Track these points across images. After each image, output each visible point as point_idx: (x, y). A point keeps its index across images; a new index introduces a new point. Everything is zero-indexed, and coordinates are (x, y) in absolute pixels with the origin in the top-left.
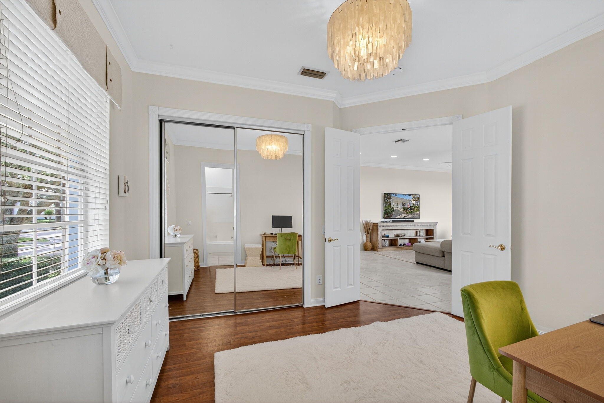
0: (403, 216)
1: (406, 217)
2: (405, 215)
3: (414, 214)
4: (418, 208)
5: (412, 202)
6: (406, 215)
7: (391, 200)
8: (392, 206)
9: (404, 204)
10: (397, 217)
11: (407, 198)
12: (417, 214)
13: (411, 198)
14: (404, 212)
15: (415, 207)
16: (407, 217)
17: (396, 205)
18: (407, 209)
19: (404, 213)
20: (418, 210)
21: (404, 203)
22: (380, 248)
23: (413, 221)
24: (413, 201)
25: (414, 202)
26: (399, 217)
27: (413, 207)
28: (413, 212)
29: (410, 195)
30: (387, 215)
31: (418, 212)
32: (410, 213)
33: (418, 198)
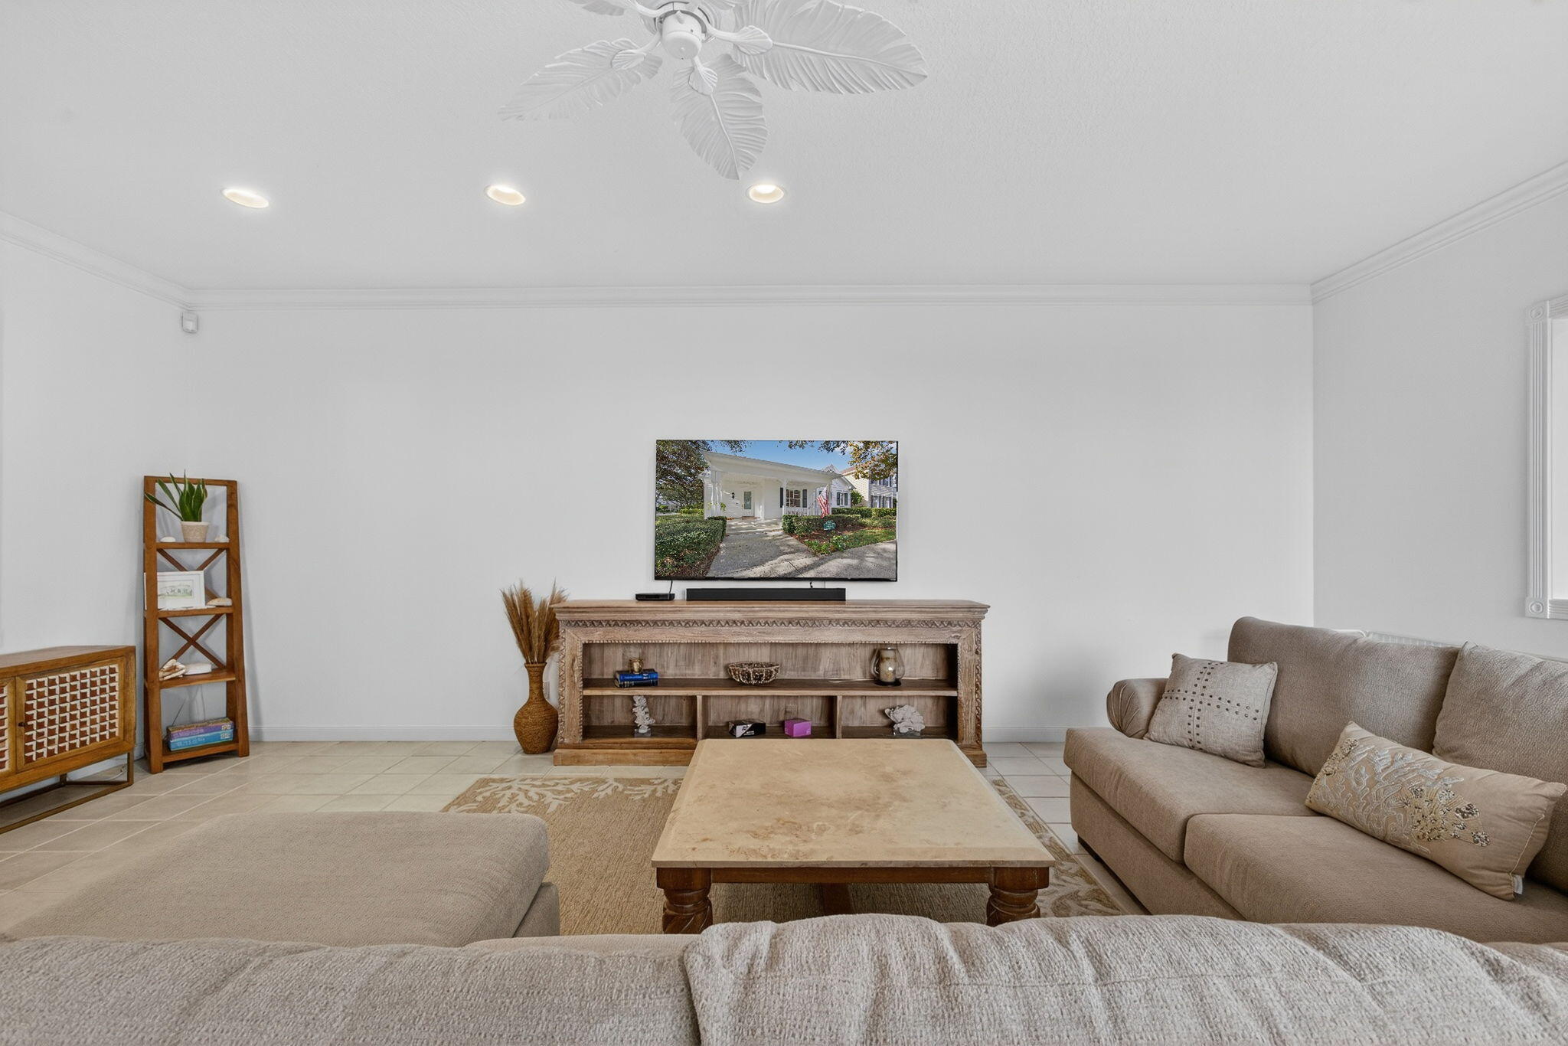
0: (783, 566)
1: (807, 568)
2: (802, 561)
3: (861, 557)
4: (888, 517)
5: (847, 483)
6: (808, 561)
7: (707, 477)
8: (712, 508)
9: (794, 497)
10: (750, 573)
11: (820, 463)
12: (879, 555)
13: (841, 463)
14: (793, 541)
15: (866, 514)
16: (811, 574)
17: (740, 500)
18: (819, 522)
19: (797, 551)
20: (890, 530)
21: (793, 488)
22: (568, 747)
23: (839, 596)
24: (857, 477)
25: (862, 487)
26: (757, 571)
27: (849, 511)
28: (858, 541)
29: (828, 446)
30: (677, 558)
31: (891, 547)
32: (837, 550)
33: (891, 462)
